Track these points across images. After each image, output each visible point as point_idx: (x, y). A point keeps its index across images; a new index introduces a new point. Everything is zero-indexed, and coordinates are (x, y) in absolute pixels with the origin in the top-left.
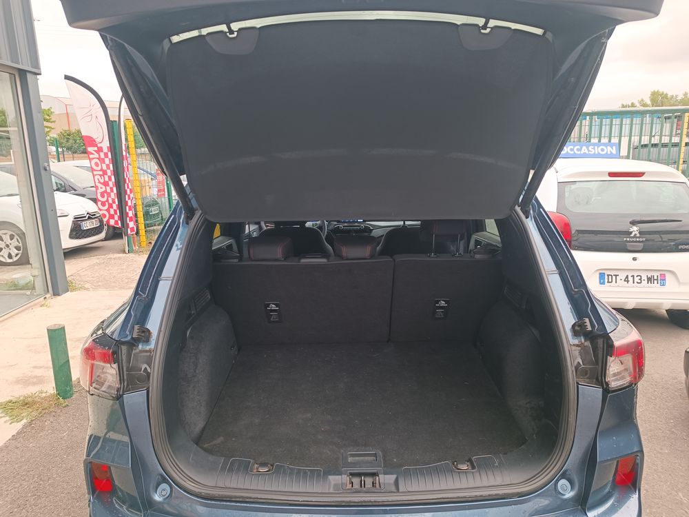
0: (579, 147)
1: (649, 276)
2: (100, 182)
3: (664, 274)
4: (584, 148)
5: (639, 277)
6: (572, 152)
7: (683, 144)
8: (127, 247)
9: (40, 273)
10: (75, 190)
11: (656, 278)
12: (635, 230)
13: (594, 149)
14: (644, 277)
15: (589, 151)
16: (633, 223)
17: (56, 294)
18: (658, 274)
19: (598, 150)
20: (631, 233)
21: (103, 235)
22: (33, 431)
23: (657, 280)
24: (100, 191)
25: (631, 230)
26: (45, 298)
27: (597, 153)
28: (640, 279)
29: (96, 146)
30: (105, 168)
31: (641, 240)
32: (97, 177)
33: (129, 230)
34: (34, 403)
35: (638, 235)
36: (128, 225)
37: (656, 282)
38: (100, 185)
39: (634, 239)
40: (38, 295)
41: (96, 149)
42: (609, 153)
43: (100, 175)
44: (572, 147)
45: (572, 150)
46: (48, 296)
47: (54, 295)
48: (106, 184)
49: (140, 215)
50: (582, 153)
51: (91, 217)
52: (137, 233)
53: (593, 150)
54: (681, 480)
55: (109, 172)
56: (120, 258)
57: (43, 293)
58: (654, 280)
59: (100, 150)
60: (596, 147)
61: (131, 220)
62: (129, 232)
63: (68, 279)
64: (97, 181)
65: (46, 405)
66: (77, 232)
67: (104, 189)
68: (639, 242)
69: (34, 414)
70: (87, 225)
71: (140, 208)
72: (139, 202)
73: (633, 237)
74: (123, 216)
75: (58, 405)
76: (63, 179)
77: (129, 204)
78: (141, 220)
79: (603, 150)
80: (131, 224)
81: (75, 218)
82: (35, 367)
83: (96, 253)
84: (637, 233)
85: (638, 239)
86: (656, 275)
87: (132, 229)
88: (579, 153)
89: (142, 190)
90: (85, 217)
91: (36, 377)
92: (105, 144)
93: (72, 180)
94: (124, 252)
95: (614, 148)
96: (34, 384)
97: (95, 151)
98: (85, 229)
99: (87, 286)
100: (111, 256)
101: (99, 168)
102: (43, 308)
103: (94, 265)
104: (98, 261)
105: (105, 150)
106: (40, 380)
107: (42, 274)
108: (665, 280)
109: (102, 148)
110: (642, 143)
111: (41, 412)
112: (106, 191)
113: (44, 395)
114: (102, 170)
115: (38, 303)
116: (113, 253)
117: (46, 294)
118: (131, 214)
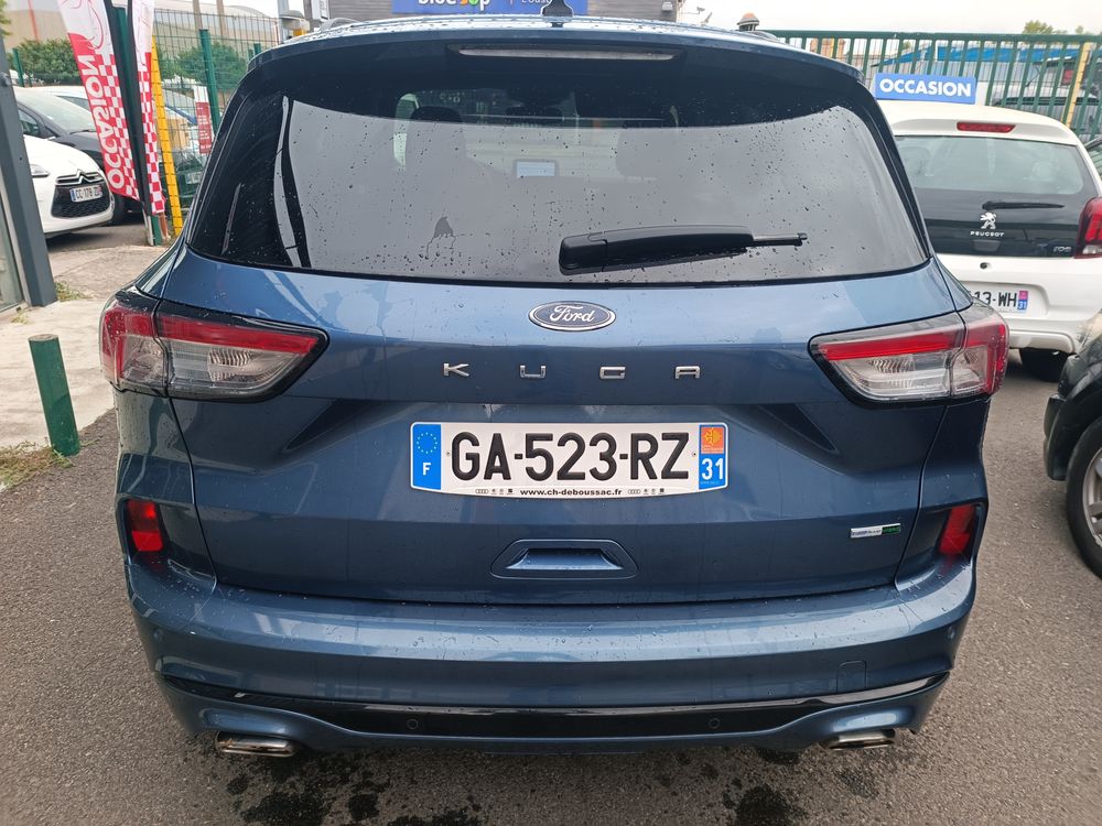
0: (912, 82)
1: (1003, 294)
2: (103, 119)
3: (1026, 292)
4: (921, 83)
5: (987, 296)
6: (901, 91)
7: (1074, 100)
8: (151, 235)
9: (7, 267)
10: (57, 136)
11: (1012, 297)
12: (989, 217)
13: (937, 86)
14: (995, 296)
15: (928, 89)
16: (988, 207)
17: (37, 302)
18: (1016, 290)
19: (942, 88)
20: (983, 222)
21: (108, 214)
22: (18, 501)
23: (1014, 300)
24: (103, 135)
25: (984, 218)
26: (19, 309)
27: (940, 93)
28: (989, 299)
29: (91, 52)
30: (108, 94)
31: (997, 234)
32: (96, 110)
33: (153, 205)
34: (15, 461)
35: (993, 227)
36: (151, 196)
37: (1012, 303)
38: (103, 125)
39: (987, 234)
40: (6, 305)
41: (92, 58)
42: (960, 94)
43: (103, 107)
44: (902, 82)
45: (901, 86)
46: (23, 306)
47: (34, 305)
48: (112, 122)
49: (172, 180)
50: (917, 92)
51: (87, 180)
52: (168, 212)
53: (935, 89)
54: (1023, 581)
55: (115, 101)
56: (140, 253)
57: (13, 300)
58: (1010, 300)
59: (98, 61)
60: (940, 84)
61: (156, 189)
62: (154, 210)
63: (55, 280)
64: (98, 117)
65: (35, 464)
66: (64, 205)
67: (110, 133)
68: (994, 238)
69: (18, 476)
70: (81, 195)
71: (170, 169)
72: (169, 159)
73: (985, 231)
74: (142, 181)
75: (56, 465)
76: (34, 115)
77: (152, 159)
78: (173, 190)
79: (950, 89)
80: (157, 196)
81: (60, 181)
82: (11, 411)
83: (99, 244)
84: (992, 223)
85: (992, 234)
86: (1013, 292)
87: (159, 205)
88: (912, 91)
89: (172, 137)
90: (77, 180)
91: (14, 424)
92: (107, 51)
93: (50, 118)
94: (147, 244)
95: (969, 86)
96: (13, 434)
97: (91, 62)
98: (77, 200)
99: (86, 293)
100: (124, 248)
101: (100, 94)
102: (16, 324)
103: (96, 262)
104: (103, 256)
105: (107, 61)
106: (23, 429)
107: (11, 269)
108: (1026, 300)
109: (101, 56)
110: (1009, 96)
111: (28, 475)
112: (113, 136)
113: (31, 449)
114: (104, 97)
115: (8, 316)
116: (128, 244)
117: (20, 302)
118: (155, 177)
